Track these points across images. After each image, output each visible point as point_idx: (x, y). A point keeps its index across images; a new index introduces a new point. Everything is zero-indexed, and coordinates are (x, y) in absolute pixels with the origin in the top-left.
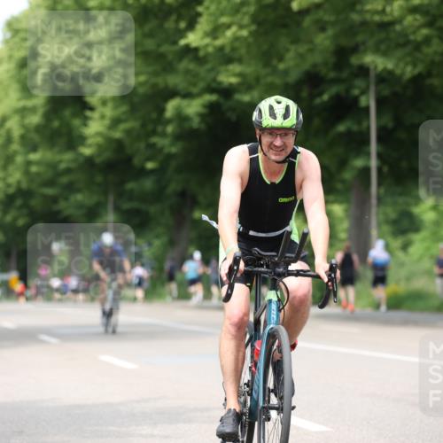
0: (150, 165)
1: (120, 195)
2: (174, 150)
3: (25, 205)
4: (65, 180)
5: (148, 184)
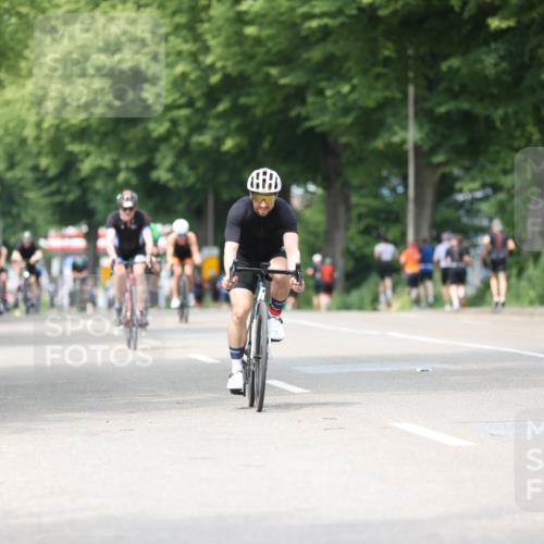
0: (495, 23)
1: (431, 85)
3: (236, 110)
4: (316, 54)
5: (490, 61)
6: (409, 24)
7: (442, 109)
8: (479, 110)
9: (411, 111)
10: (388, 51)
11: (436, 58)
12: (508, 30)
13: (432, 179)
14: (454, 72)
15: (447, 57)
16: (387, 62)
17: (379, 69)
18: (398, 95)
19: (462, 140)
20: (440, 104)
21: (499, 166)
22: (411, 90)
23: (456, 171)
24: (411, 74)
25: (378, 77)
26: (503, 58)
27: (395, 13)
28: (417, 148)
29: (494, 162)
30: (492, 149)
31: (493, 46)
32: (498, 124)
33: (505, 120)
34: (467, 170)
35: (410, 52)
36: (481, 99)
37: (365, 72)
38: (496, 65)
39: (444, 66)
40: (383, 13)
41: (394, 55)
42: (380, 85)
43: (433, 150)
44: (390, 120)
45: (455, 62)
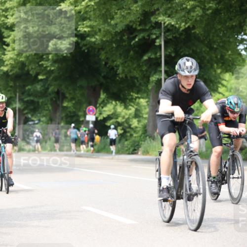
0: (40, 77)
1: (23, 93)
2: (53, 68)
5: (39, 87)
6: (17, 77)
7: (26, 99)
8: (36, 100)
9: (17, 100)
10: (11, 84)
11: (24, 86)
12: (44, 79)
13: (23, 118)
14: (29, 90)
15: (27, 86)
16: (11, 87)
17: (9, 88)
18: (14, 96)
19: (32, 107)
20: (25, 98)
21: (42, 115)
22: (18, 94)
23: (30, 116)
24: (18, 90)
25: (9, 91)
26: (42, 86)
27: (13, 74)
28: (19, 109)
29: (40, 113)
30: (40, 110)
31: (40, 83)
32: (40, 104)
33: (42, 102)
34: (32, 115)
35: (18, 84)
36: (36, 97)
37: (5, 90)
38: (40, 88)
39: (27, 88)
40: (10, 74)
41: (13, 85)
42: (9, 93)
43: (24, 110)
44: (12, 102)
45: (29, 87)
